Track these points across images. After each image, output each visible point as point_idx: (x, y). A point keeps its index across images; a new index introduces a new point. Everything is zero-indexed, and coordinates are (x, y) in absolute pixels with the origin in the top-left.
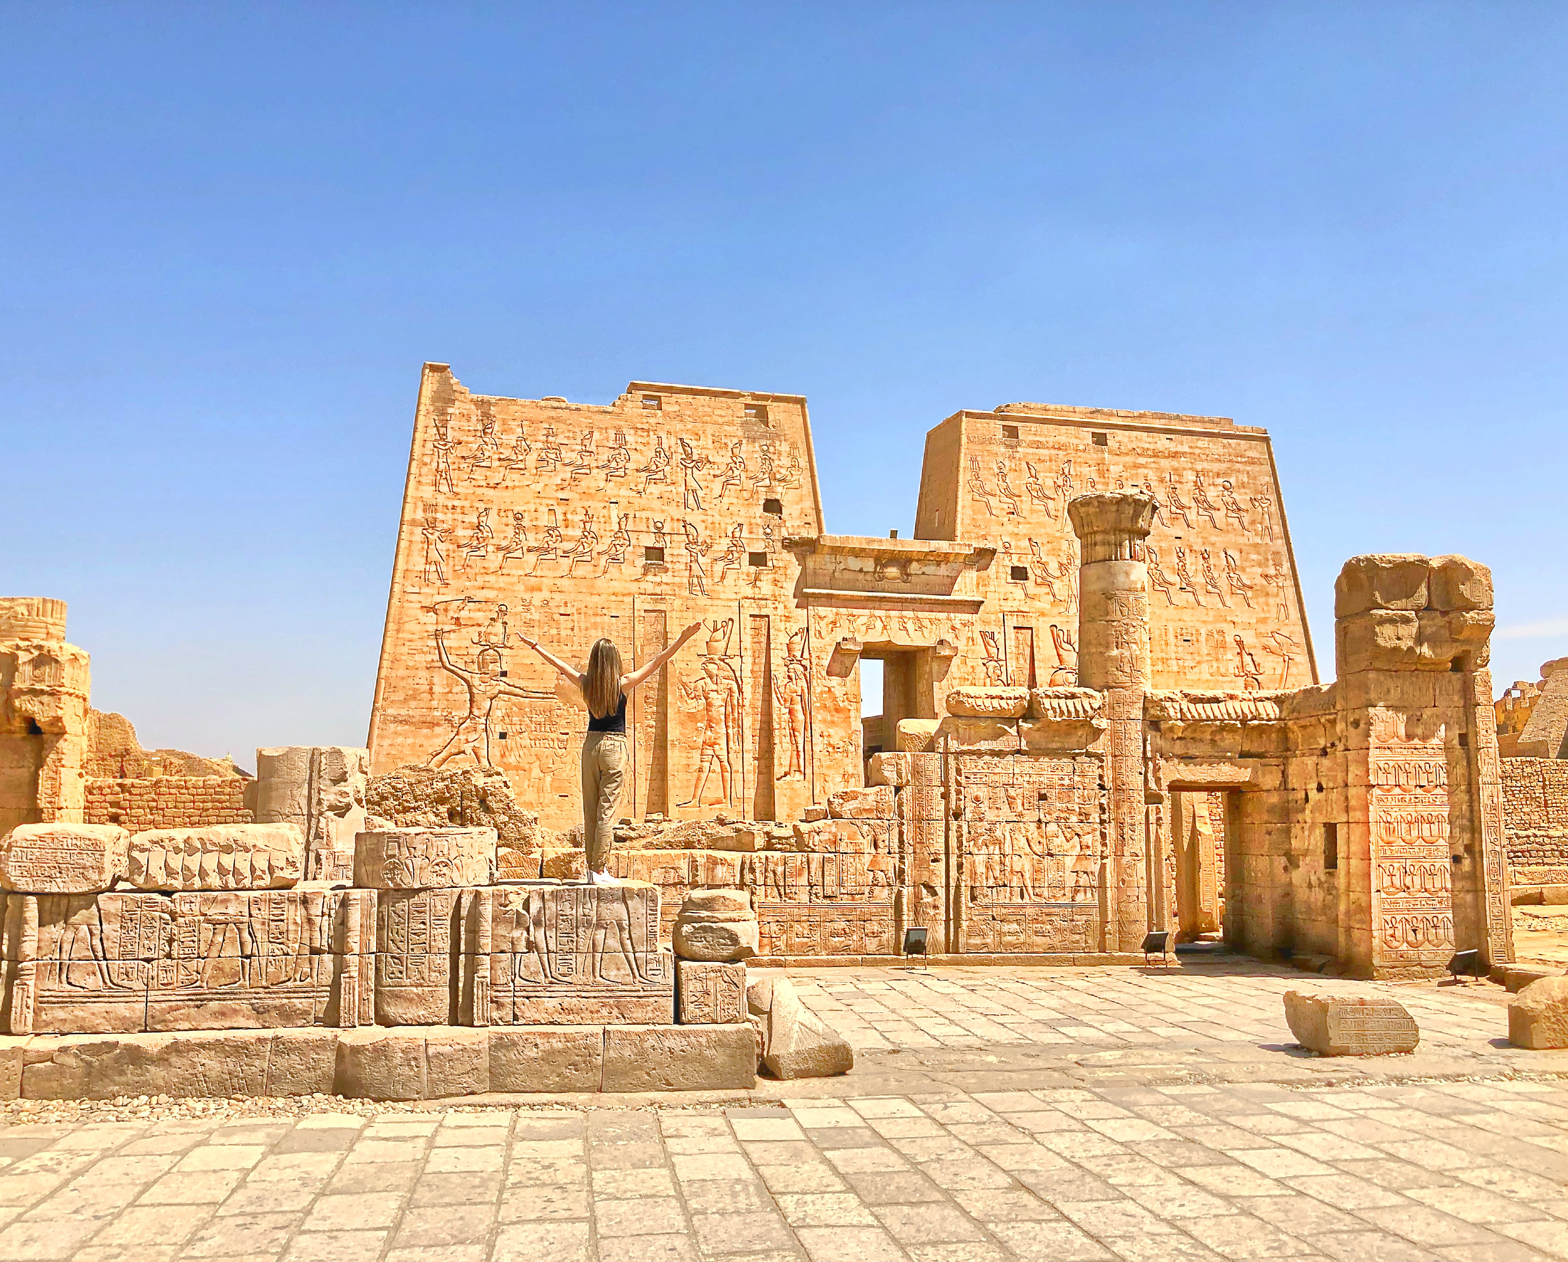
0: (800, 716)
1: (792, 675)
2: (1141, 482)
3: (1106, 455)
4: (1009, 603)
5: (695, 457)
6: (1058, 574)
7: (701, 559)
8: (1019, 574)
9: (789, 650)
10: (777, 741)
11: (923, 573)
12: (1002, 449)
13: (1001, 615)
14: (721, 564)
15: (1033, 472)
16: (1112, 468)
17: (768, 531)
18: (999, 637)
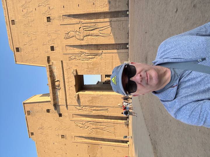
0: (94, 108)
1: (85, 109)
2: (22, 9)
3: (17, 20)
4: (61, 52)
5: (41, 127)
6: (50, 36)
7: (63, 127)
8: (52, 48)
9: (80, 110)
10: (100, 114)
11: (57, 76)
12: (22, 52)
13: (64, 55)
14: (63, 123)
15: (26, 43)
16: (20, 18)
17: (54, 112)
18: (70, 55)
